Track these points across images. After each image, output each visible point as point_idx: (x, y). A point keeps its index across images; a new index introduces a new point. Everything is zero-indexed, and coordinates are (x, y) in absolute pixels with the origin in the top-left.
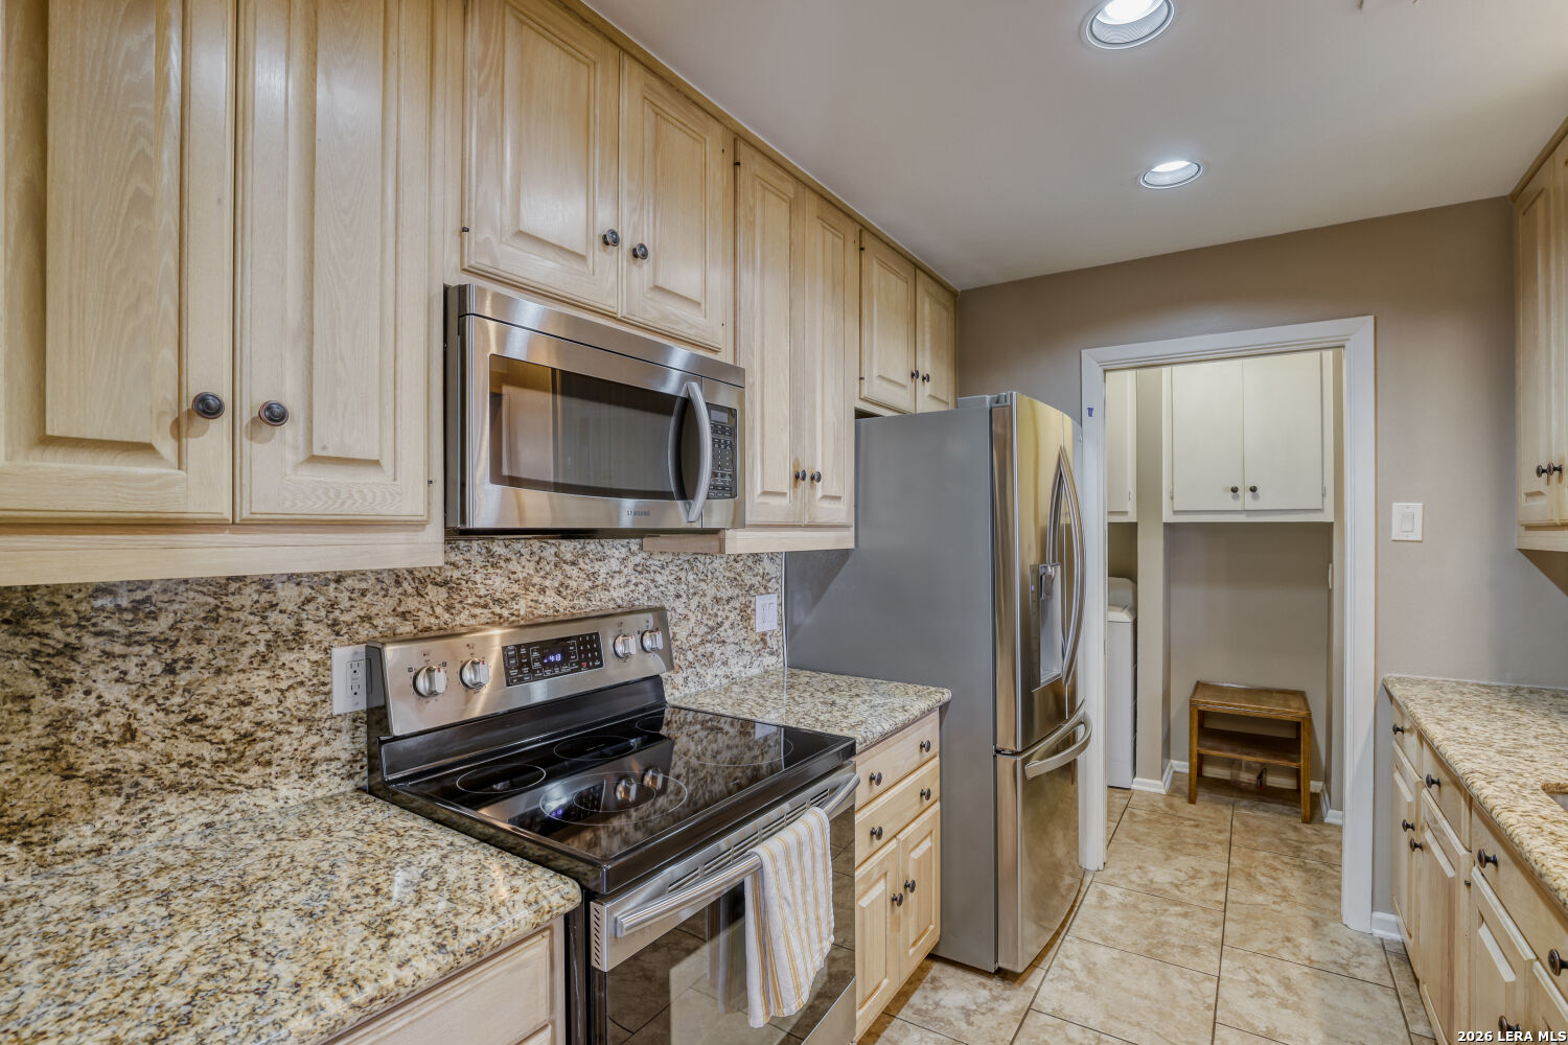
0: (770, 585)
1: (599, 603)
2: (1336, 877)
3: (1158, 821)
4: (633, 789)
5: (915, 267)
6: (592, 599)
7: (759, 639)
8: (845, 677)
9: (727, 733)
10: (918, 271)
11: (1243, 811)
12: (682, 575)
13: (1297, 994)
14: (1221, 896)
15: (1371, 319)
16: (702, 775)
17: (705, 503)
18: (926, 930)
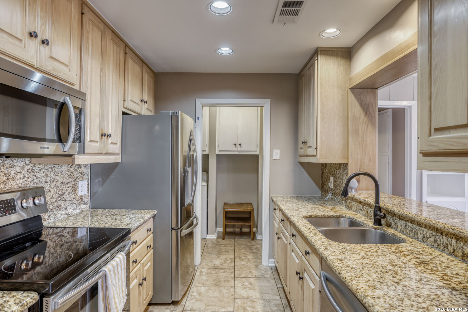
0: (84, 177)
1: (11, 186)
2: (260, 253)
3: (215, 247)
4: (30, 263)
5: (143, 62)
6: (7, 184)
7: (79, 198)
8: (117, 210)
9: (66, 237)
10: (144, 64)
11: (237, 240)
12: (48, 173)
13: (253, 285)
14: (233, 265)
15: (270, 100)
16: (55, 255)
17: (71, 145)
18: (149, 294)
